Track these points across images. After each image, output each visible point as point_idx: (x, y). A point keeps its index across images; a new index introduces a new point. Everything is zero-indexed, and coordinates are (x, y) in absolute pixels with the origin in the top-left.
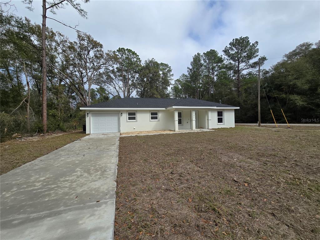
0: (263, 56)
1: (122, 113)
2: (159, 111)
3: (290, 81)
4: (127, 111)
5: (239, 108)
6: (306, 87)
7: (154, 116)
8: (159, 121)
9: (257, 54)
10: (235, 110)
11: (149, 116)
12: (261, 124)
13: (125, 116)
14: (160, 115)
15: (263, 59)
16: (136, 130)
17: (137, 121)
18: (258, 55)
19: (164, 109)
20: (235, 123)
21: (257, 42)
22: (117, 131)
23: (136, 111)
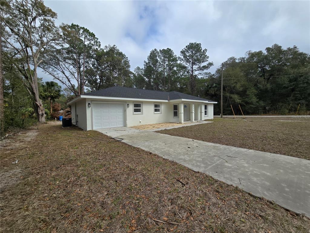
0: (211, 62)
1: (128, 105)
2: (161, 103)
3: (232, 84)
4: (133, 101)
5: (217, 103)
6: (241, 89)
7: (157, 108)
8: (161, 113)
9: (208, 59)
10: (214, 104)
11: (152, 108)
12: (223, 116)
13: (131, 108)
14: (162, 108)
15: (211, 64)
16: (142, 124)
17: (143, 114)
18: (207, 61)
19: (167, 101)
20: (214, 115)
21: (206, 50)
22: (122, 126)
23: (142, 102)
